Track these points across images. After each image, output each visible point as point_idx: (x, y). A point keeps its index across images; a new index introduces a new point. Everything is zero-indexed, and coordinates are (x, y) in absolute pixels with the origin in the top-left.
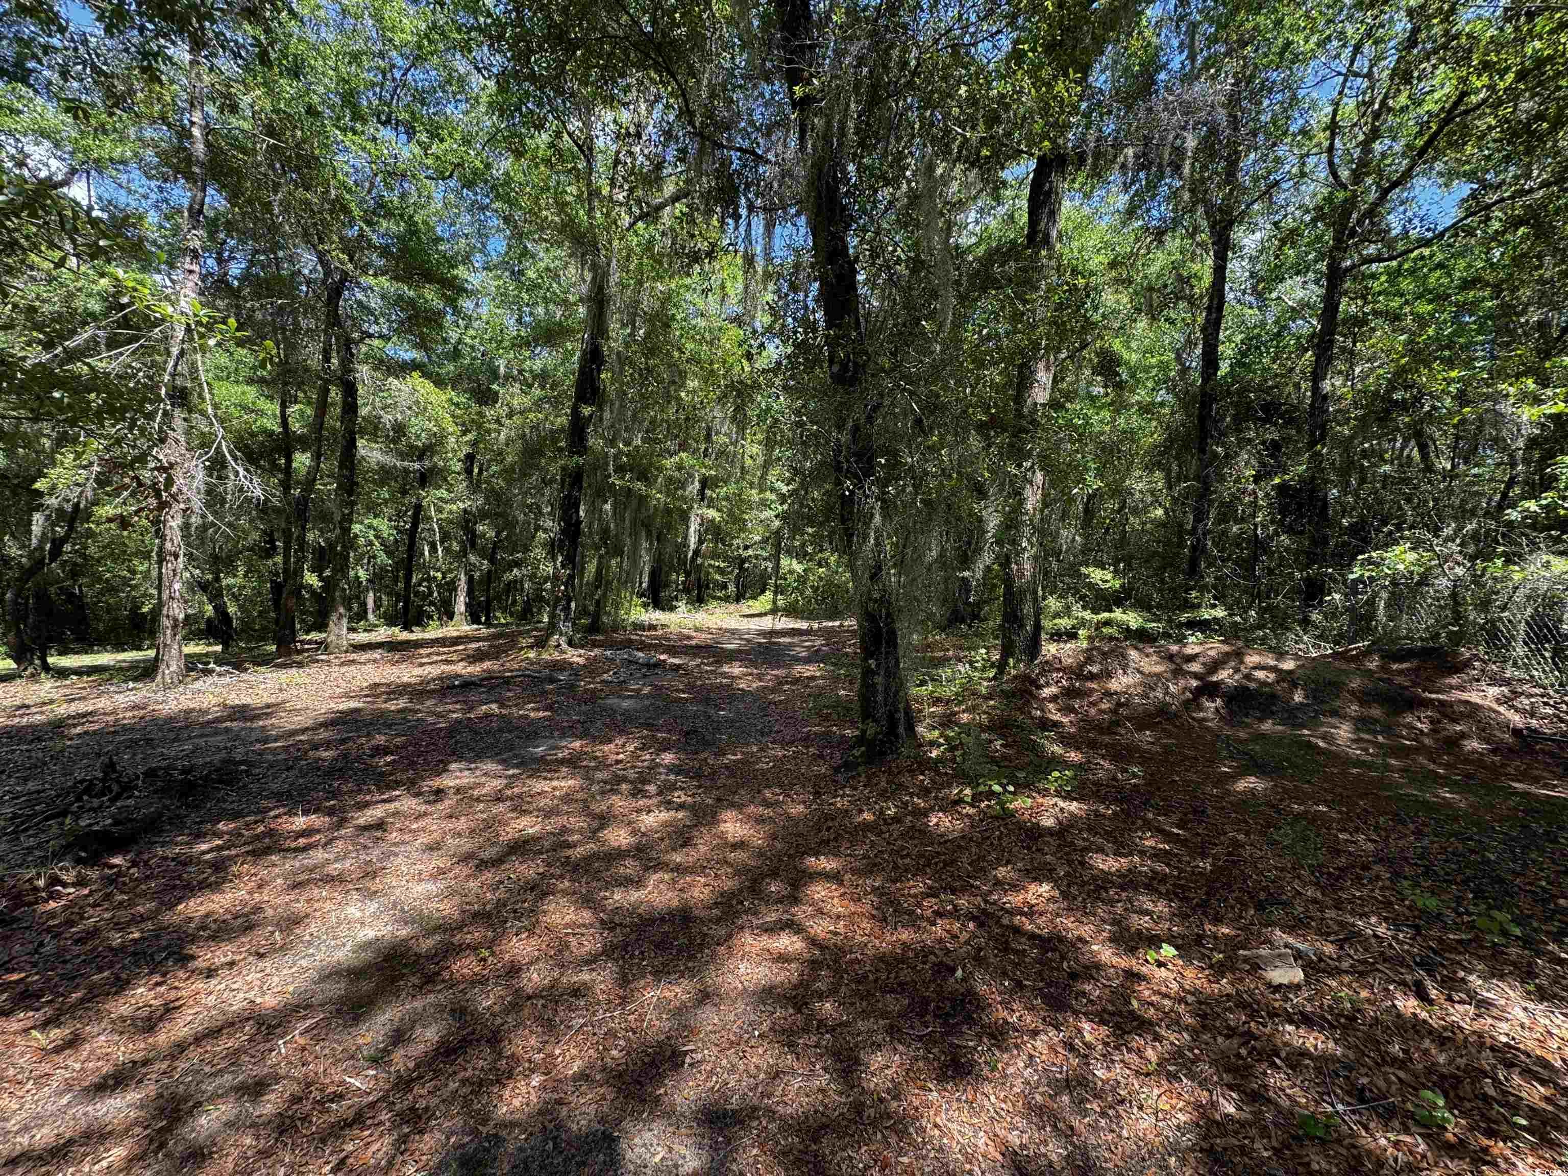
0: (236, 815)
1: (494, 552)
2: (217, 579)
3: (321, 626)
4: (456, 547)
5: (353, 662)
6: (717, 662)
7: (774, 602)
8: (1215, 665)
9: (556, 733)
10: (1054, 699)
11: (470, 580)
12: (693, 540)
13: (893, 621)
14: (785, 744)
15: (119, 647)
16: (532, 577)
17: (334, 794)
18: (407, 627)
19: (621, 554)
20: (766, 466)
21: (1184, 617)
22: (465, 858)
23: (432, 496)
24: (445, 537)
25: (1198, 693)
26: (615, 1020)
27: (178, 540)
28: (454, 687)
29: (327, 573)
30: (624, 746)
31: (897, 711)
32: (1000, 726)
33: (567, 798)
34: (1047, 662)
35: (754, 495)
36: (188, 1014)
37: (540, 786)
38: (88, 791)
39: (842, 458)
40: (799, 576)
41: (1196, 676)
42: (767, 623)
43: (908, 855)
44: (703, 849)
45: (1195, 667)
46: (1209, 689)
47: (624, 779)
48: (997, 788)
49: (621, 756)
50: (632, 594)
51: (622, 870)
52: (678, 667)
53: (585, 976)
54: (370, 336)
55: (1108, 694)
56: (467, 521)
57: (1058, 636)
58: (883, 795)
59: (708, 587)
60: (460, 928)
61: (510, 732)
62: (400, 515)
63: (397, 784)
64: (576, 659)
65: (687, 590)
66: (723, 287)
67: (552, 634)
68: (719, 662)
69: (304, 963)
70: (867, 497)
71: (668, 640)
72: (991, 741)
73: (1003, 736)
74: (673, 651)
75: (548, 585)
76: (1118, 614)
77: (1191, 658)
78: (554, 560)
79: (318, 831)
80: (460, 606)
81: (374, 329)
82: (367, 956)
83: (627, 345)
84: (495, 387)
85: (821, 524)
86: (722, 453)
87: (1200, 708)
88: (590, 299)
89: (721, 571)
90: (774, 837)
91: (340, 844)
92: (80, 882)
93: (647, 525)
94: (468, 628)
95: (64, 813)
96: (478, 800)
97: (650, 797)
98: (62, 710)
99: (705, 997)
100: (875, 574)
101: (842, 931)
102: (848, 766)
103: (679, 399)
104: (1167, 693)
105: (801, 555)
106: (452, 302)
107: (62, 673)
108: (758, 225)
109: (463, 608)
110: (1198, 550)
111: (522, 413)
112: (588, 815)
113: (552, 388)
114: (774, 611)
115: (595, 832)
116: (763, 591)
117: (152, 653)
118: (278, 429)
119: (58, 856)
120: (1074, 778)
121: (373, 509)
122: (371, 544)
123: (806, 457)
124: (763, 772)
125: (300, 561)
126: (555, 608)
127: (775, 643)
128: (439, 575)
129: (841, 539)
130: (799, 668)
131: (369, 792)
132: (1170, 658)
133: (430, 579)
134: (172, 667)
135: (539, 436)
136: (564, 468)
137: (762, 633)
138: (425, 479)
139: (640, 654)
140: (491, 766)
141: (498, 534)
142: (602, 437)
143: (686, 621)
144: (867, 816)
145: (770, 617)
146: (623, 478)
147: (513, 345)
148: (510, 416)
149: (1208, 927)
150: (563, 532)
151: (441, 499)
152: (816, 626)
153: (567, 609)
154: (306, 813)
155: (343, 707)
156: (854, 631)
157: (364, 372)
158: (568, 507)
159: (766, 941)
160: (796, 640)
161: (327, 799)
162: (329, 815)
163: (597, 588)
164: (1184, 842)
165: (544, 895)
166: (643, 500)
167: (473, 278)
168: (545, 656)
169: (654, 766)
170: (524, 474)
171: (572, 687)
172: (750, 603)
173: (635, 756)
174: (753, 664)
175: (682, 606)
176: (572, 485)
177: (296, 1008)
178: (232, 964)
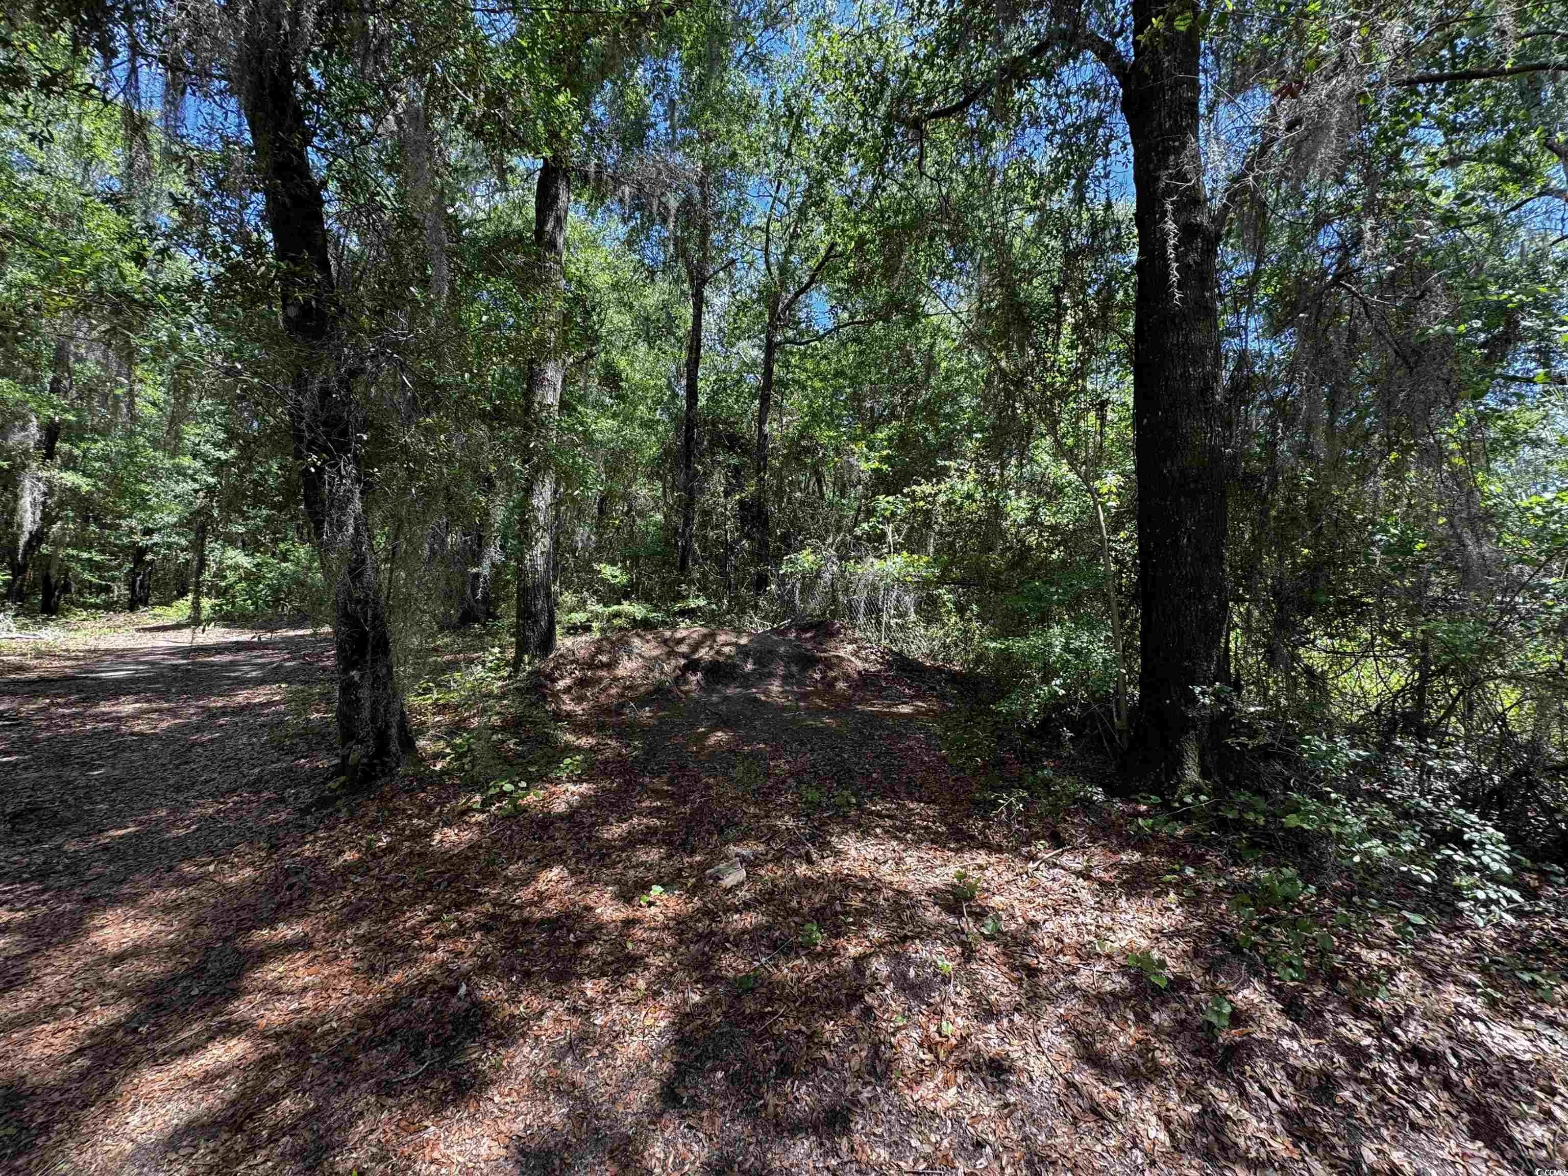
8: (696, 647)
10: (568, 690)
12: (29, 518)
14: (219, 795)
21: (677, 607)
25: (685, 669)
31: (388, 725)
32: (512, 725)
34: (561, 656)
35: (163, 459)
39: (303, 426)
41: (684, 655)
43: (403, 886)
45: (683, 648)
46: (692, 665)
48: (508, 787)
55: (616, 679)
57: (574, 630)
58: (374, 826)
65: (15, 596)
70: (342, 476)
72: (504, 742)
73: (515, 734)
76: (626, 607)
77: (680, 641)
87: (686, 682)
90: (197, 923)
100: (356, 569)
101: (310, 1004)
102: (322, 803)
104: (662, 673)
110: (686, 550)
114: (195, 621)
116: (182, 594)
120: (585, 761)
124: (179, 841)
127: (203, 664)
130: (245, 693)
132: (665, 642)
137: (178, 652)
144: (349, 856)
145: (187, 630)
149: (686, 860)
152: (266, 636)
159: (181, 1066)
164: (671, 796)
172: (158, 610)
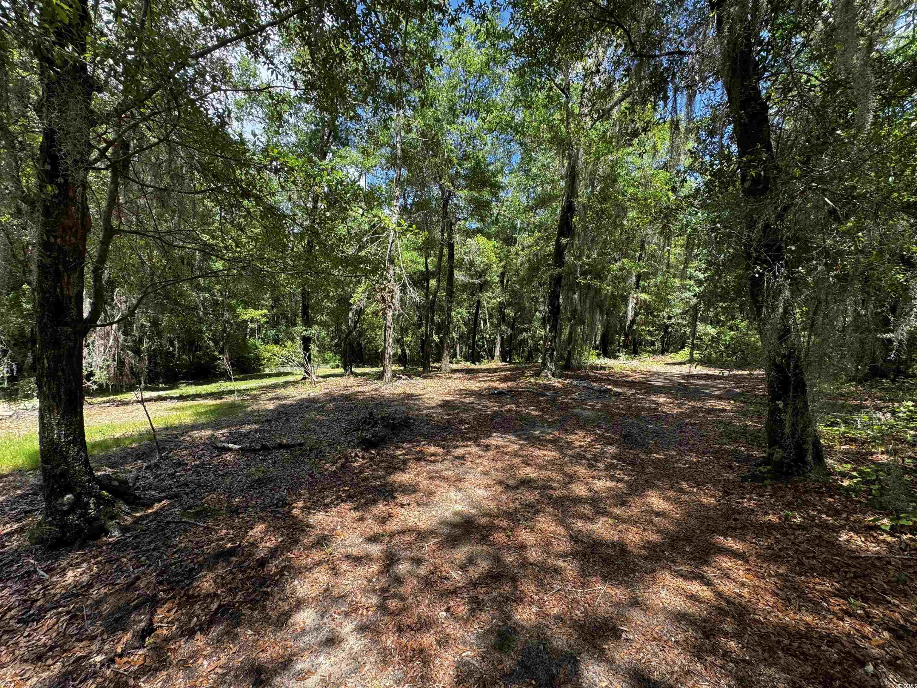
0: (410, 442)
1: (514, 324)
2: (402, 338)
3: (439, 360)
4: (496, 322)
5: (451, 378)
6: (646, 393)
7: (691, 355)
9: (545, 425)
11: (502, 338)
12: (630, 314)
13: (802, 373)
14: (699, 453)
15: (372, 366)
16: (533, 337)
17: (445, 439)
18: (473, 362)
19: (583, 323)
20: (686, 263)
22: (500, 483)
23: (486, 295)
24: (491, 316)
26: (578, 593)
27: (391, 321)
28: (494, 394)
29: (441, 335)
30: (584, 437)
31: (805, 442)
33: (552, 462)
35: (677, 282)
36: (395, 521)
37: (537, 452)
38: (365, 422)
39: (752, 250)
40: (713, 337)
42: (685, 369)
43: (814, 557)
44: (635, 510)
47: (584, 458)
49: (582, 444)
50: (590, 348)
51: (582, 510)
52: (620, 394)
53: (561, 563)
54: (460, 220)
56: (501, 308)
58: (790, 506)
59: (640, 344)
60: (498, 517)
61: (521, 421)
62: (470, 307)
63: (470, 439)
64: (556, 384)
65: (626, 346)
66: (655, 147)
67: (544, 369)
68: (648, 393)
69: (434, 513)
70: (776, 277)
71: (613, 376)
74: (616, 383)
75: (541, 342)
78: (545, 328)
79: (439, 455)
80: (497, 352)
81: (461, 216)
82: (457, 519)
83: (589, 199)
84: (515, 236)
85: (734, 300)
86: (652, 256)
88: (567, 175)
89: (651, 333)
90: (689, 515)
91: (447, 462)
92: (363, 458)
93: (601, 307)
94: (500, 364)
95: (358, 430)
96: (506, 453)
97: (601, 471)
98: (357, 389)
99: (635, 603)
100: (783, 336)
101: (747, 596)
103: (622, 225)
105: (715, 322)
106: (495, 195)
107: (356, 375)
108: (682, 100)
109: (498, 354)
111: (529, 247)
112: (563, 474)
113: (545, 232)
114: (691, 361)
115: (566, 484)
116: (682, 348)
117: (382, 369)
118: (424, 270)
119: (358, 446)
121: (460, 304)
122: (458, 321)
123: (720, 251)
124: (681, 470)
125: (432, 329)
126: (545, 354)
127: (692, 383)
128: (488, 336)
129: (751, 309)
130: (712, 402)
131: (458, 441)
133: (483, 338)
134: (388, 375)
135: (537, 258)
136: (551, 276)
137: (683, 376)
138: (482, 287)
139: (595, 384)
140: (512, 438)
141: (516, 314)
142: (573, 255)
143: (625, 366)
144: (773, 518)
145: (688, 365)
146: (585, 279)
147: (525, 211)
148: (523, 250)
150: (550, 312)
151: (489, 297)
152: (726, 373)
153: (552, 355)
154: (434, 446)
155: (448, 399)
156: (763, 379)
157: (457, 238)
158: (553, 298)
159: (680, 582)
160: (709, 382)
161: (442, 441)
162: (443, 448)
163: (569, 343)
165: (539, 512)
166: (598, 291)
167: (503, 180)
168: (540, 381)
169: (602, 453)
170: (530, 281)
171: (554, 400)
172: (672, 355)
173: (591, 445)
174: (674, 396)
175: (622, 356)
176: (555, 286)
177: (431, 532)
178: (409, 504)
